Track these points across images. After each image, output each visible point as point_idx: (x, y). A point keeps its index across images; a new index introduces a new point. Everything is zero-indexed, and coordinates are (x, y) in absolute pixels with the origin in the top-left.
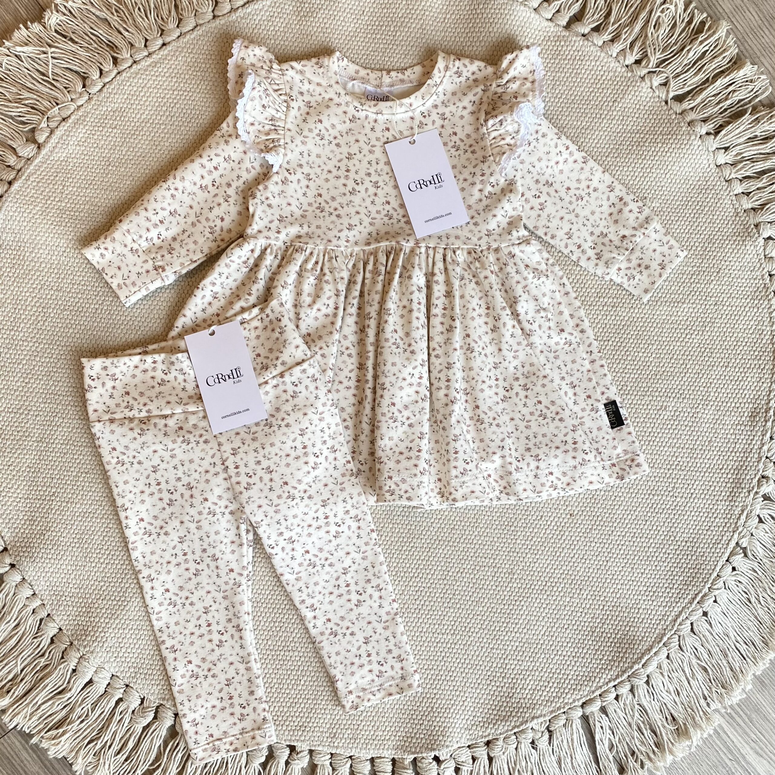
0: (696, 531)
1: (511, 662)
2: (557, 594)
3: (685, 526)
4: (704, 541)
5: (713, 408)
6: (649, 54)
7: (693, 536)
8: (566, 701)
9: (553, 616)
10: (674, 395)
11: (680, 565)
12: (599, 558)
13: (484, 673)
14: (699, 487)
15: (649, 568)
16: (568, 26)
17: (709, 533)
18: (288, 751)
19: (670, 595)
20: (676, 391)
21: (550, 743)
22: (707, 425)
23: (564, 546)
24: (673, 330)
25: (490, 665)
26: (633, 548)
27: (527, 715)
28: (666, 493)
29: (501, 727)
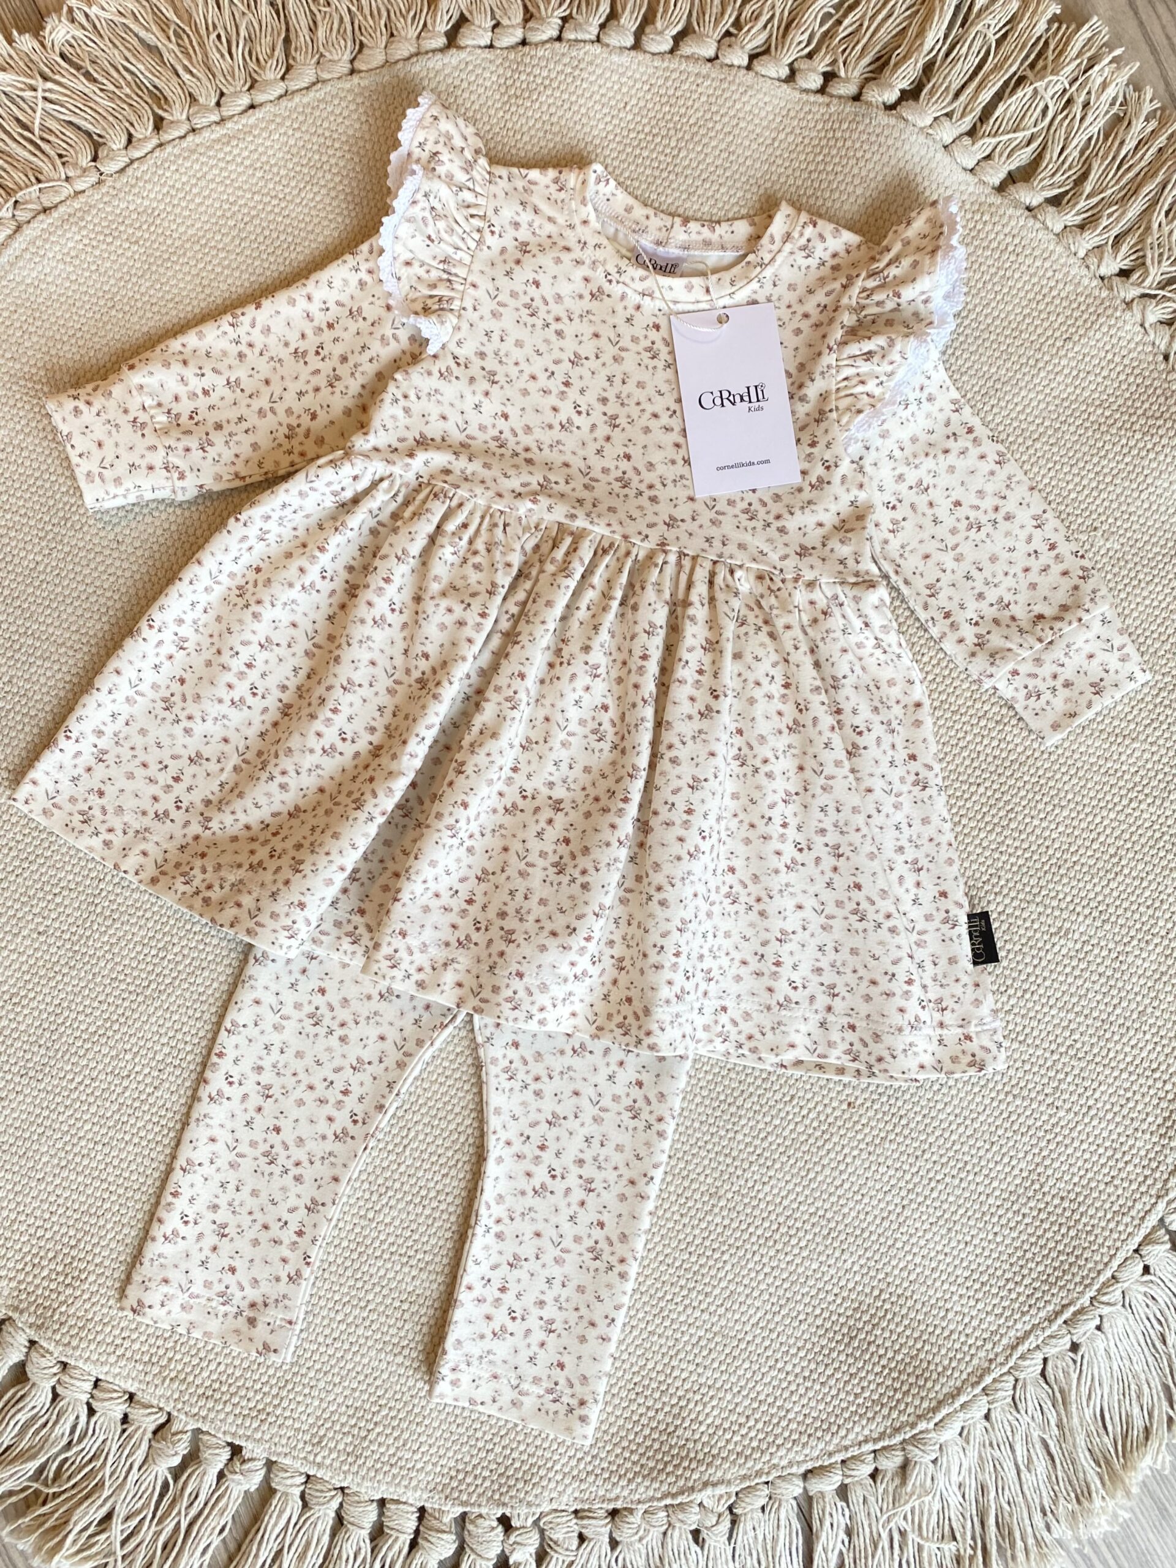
0: (1084, 1182)
1: (684, 1365)
2: (796, 1251)
3: (1064, 1168)
4: (1098, 1204)
5: (1159, 949)
6: (1149, 261)
7: (1078, 1189)
8: (775, 1461)
9: (781, 1292)
10: (1087, 911)
11: (1042, 1242)
12: (889, 1198)
13: (628, 1376)
14: (1105, 1098)
15: (982, 1235)
16: (1001, 188)
17: (1110, 1189)
18: (226, 1454)
19: (1014, 1296)
20: (1093, 904)
21: (730, 1539)
22: (1142, 981)
23: (825, 1161)
24: (1107, 788)
25: (641, 1363)
26: (958, 1192)
27: (695, 1476)
28: (1041, 1098)
29: (642, 1489)
